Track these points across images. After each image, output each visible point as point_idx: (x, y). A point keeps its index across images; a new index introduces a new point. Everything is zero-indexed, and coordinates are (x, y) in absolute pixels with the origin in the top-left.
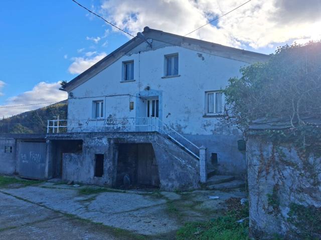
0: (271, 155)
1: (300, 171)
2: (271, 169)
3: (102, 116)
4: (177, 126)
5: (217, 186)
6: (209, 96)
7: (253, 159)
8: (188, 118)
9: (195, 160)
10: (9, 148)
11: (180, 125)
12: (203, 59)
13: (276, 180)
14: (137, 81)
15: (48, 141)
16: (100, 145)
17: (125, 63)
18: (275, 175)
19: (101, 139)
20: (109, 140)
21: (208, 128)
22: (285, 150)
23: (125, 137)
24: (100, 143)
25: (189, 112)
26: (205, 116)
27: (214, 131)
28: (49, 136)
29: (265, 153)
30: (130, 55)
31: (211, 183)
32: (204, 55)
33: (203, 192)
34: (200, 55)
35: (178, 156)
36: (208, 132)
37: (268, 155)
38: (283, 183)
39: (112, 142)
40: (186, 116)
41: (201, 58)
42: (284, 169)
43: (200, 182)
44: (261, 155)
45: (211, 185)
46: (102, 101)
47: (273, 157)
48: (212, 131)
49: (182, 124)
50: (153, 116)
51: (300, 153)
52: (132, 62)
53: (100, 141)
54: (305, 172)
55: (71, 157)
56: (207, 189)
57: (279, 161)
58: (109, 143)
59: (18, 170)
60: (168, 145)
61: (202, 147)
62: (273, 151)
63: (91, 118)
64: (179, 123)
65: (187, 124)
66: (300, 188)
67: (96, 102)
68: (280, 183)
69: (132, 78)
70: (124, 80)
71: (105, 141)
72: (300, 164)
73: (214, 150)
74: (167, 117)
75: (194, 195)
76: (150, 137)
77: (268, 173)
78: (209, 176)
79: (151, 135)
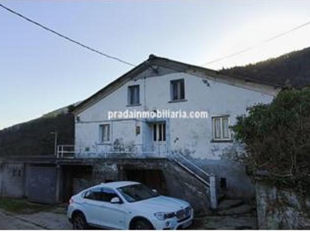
0: (275, 197)
1: (300, 212)
2: (276, 209)
3: (108, 140)
4: (185, 151)
5: (227, 212)
6: (216, 121)
7: (261, 200)
8: (196, 143)
9: (206, 187)
10: (18, 172)
11: (188, 150)
12: (208, 85)
13: (281, 219)
14: (143, 105)
15: (58, 166)
16: (110, 170)
17: (130, 87)
18: (279, 214)
19: (110, 164)
20: (118, 166)
21: (216, 153)
22: (287, 194)
23: (134, 163)
24: (110, 169)
25: (196, 137)
26: (213, 141)
27: (222, 157)
28: (59, 161)
29: (270, 196)
30: (135, 80)
31: (221, 209)
32: (209, 81)
33: (214, 217)
34: (205, 82)
35: (189, 183)
36: (216, 157)
37: (273, 197)
38: (287, 221)
39: (121, 168)
40: (194, 140)
41: (206, 84)
42: (287, 209)
43: (211, 209)
44: (268, 197)
45: (221, 210)
46: (109, 125)
47: (277, 199)
48: (220, 156)
49: (191, 149)
50: (160, 140)
51: (299, 197)
52: (138, 86)
53: (110, 167)
54: (304, 213)
55: (81, 182)
56: (218, 215)
57: (282, 203)
58: (119, 169)
59: (27, 194)
60: (178, 173)
61: (212, 174)
62: (277, 194)
63: (98, 142)
64: (187, 147)
65: (195, 149)
66: (301, 226)
67: (103, 127)
68: (284, 221)
69: (138, 102)
70: (129, 104)
71: (114, 167)
72: (299, 206)
73: (223, 175)
74: (175, 142)
75: (206, 221)
76: (160, 164)
77: (274, 212)
78: (219, 201)
79: (161, 162)
